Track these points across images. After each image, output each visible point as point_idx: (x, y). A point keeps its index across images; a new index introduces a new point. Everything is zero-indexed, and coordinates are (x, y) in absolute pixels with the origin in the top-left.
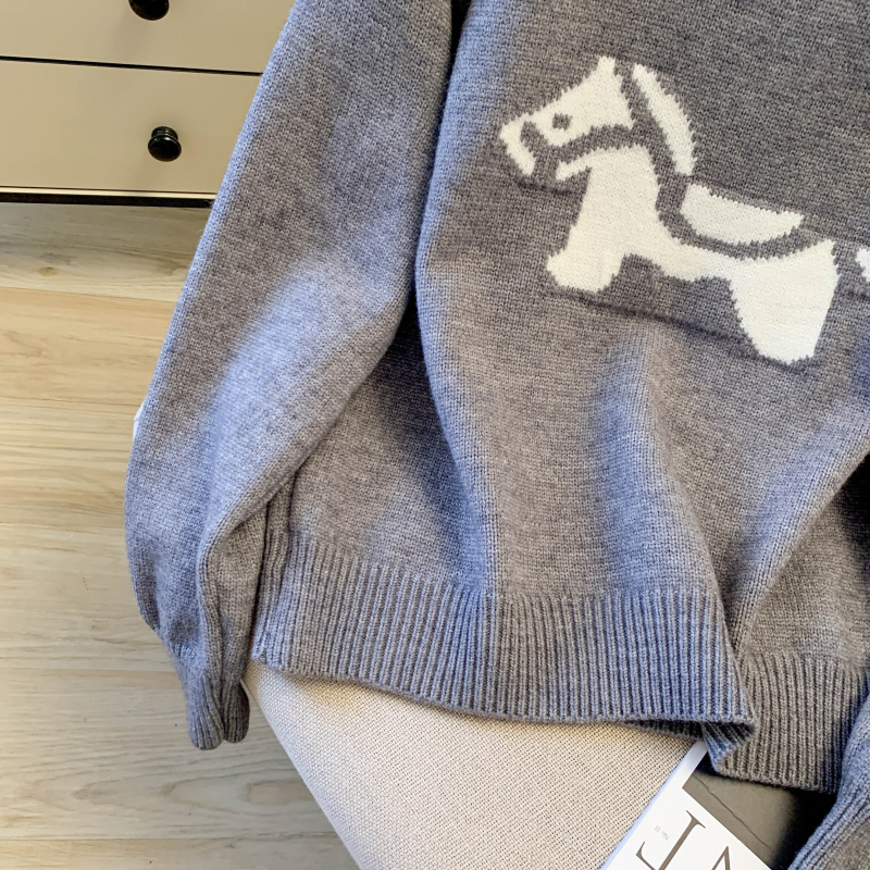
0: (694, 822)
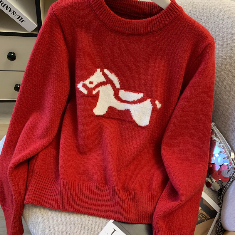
0: (115, 230)
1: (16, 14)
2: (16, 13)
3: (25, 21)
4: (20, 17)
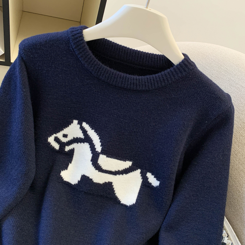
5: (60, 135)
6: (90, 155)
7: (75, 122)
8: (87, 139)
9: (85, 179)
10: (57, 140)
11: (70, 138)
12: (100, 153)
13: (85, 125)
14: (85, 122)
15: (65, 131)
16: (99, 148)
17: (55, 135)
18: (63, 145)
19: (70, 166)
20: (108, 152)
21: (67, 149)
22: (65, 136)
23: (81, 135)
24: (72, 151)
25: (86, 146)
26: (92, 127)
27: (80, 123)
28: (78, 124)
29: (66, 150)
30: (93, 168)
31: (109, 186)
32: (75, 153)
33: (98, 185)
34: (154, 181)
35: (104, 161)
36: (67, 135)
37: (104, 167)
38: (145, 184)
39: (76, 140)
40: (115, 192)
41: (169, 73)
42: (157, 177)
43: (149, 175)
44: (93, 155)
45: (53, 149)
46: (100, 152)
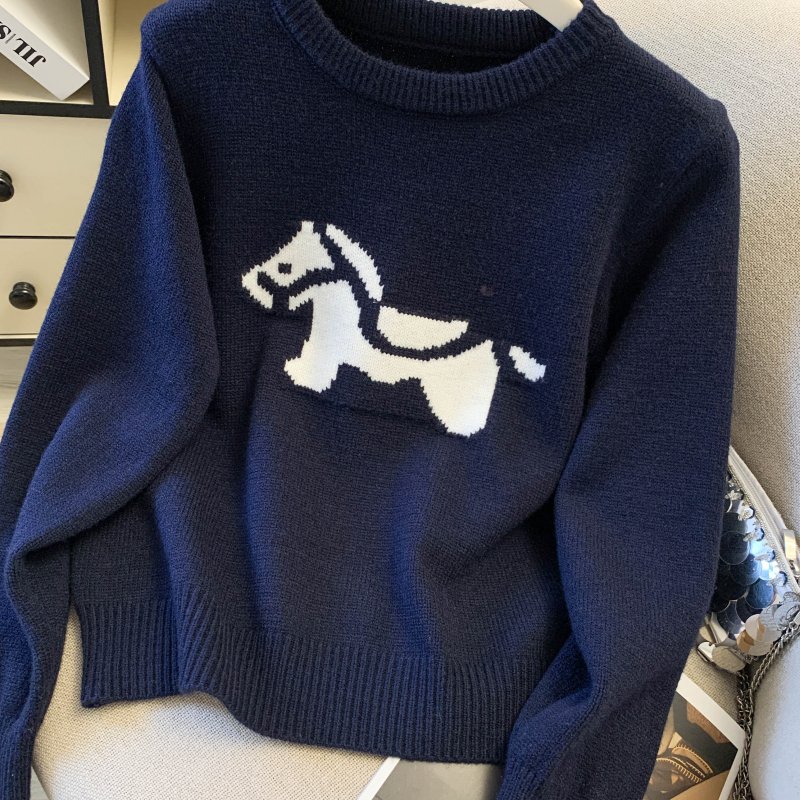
1: (11, 34)
2: (10, 31)
3: (44, 61)
4: (25, 45)
5: (270, 267)
6: (354, 312)
7: (307, 226)
8: (342, 270)
9: (349, 375)
10: (264, 281)
11: (297, 273)
12: (379, 304)
13: (332, 231)
14: (331, 225)
15: (285, 255)
16: (375, 291)
17: (257, 269)
18: (281, 294)
19: (307, 347)
20: (403, 297)
21: (294, 303)
22: (285, 268)
23: (326, 262)
24: (308, 308)
25: (342, 289)
26: (353, 236)
27: (320, 229)
28: (314, 232)
29: (290, 308)
30: (365, 345)
31: (412, 389)
32: (316, 313)
33: (383, 387)
34: (530, 368)
35: (394, 323)
36: (291, 265)
37: (395, 341)
38: (509, 377)
39: (316, 277)
40: (430, 405)
41: (544, 55)
42: (539, 356)
43: (516, 353)
44: (362, 311)
45: (257, 306)
46: (379, 299)
